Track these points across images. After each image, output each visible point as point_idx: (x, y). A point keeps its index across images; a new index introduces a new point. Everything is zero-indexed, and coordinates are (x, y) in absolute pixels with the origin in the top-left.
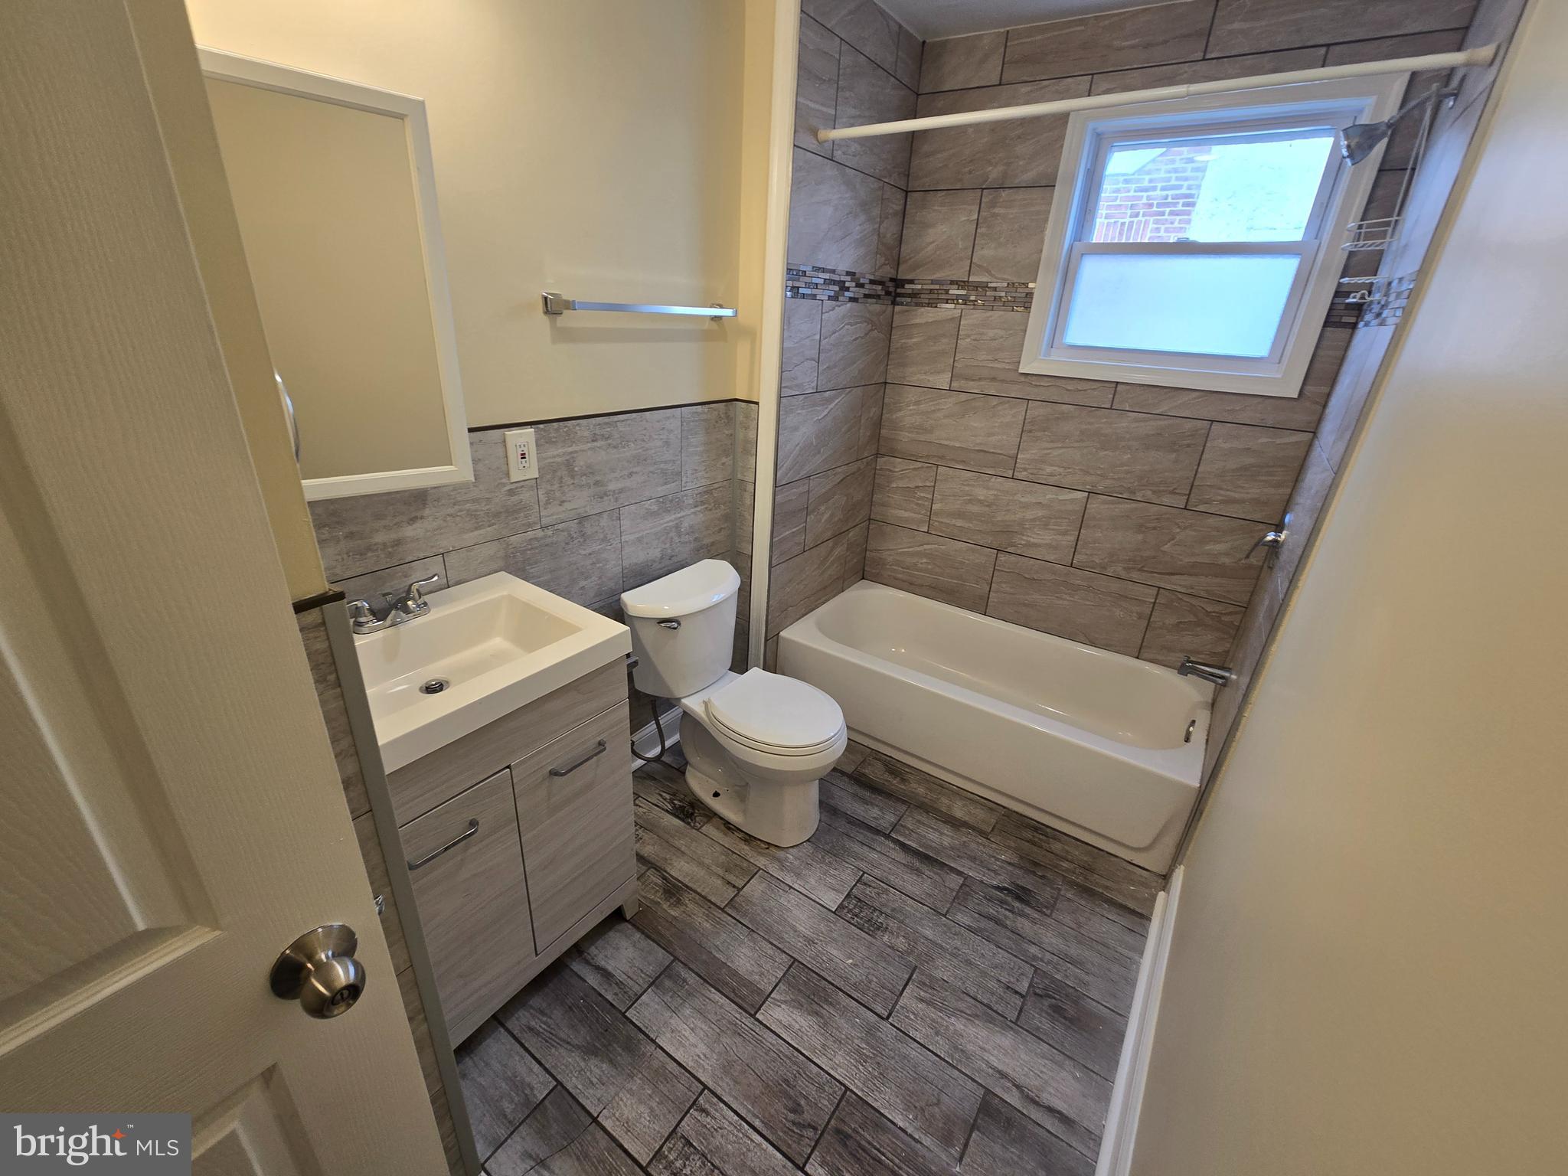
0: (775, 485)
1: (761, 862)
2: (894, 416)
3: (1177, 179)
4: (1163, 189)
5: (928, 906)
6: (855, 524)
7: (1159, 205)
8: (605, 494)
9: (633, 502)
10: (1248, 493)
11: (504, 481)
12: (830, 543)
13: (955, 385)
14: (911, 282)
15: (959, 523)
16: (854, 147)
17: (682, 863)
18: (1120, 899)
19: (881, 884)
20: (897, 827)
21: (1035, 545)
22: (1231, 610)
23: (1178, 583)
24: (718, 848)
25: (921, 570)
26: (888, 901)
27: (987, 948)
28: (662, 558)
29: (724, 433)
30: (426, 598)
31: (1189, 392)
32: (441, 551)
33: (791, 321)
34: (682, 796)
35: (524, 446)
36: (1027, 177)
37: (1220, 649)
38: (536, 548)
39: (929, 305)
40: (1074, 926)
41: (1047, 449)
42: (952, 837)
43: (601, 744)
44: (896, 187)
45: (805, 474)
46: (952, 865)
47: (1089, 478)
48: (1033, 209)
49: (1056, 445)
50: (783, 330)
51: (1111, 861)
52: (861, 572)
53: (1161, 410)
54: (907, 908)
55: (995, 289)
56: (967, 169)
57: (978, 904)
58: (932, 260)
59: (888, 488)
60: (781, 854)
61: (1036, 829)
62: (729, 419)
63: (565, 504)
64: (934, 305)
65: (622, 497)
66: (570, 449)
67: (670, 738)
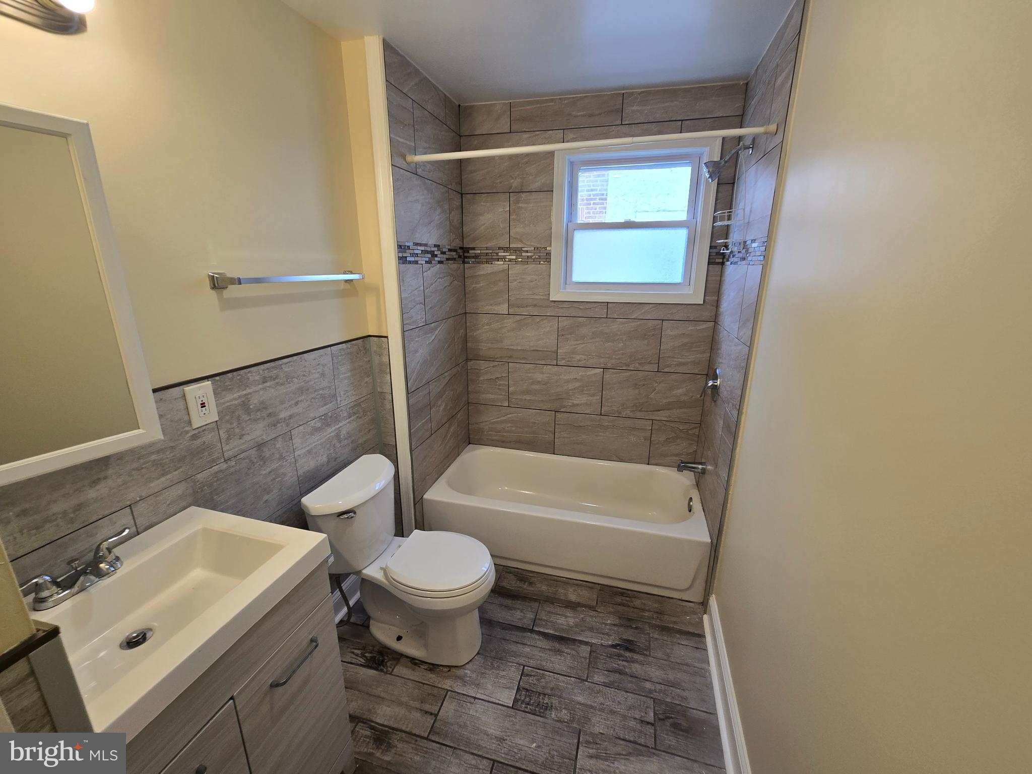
0: (408, 393)
1: (447, 684)
2: (475, 334)
3: (593, 186)
4: (588, 191)
5: (573, 677)
6: (460, 408)
7: (587, 200)
8: (278, 422)
9: (301, 423)
10: (689, 359)
11: (187, 429)
12: (447, 425)
13: (511, 311)
14: (473, 249)
15: (528, 397)
16: (429, 166)
17: (385, 708)
18: (685, 629)
19: (538, 671)
20: (536, 621)
21: (578, 405)
22: (693, 426)
23: (662, 416)
24: (411, 684)
25: (508, 432)
26: (546, 683)
27: (620, 696)
28: (328, 462)
29: (364, 361)
30: (117, 551)
31: (648, 305)
32: (128, 503)
33: (404, 279)
34: (371, 648)
35: (203, 396)
36: (536, 186)
37: (691, 451)
38: (222, 478)
39: (487, 262)
40: (665, 658)
41: (575, 345)
42: (573, 617)
43: (312, 641)
44: (455, 191)
45: (426, 381)
46: (580, 639)
47: (602, 360)
48: (542, 204)
49: (578, 342)
50: (400, 286)
51: (671, 602)
52: (468, 440)
53: (635, 316)
54: (560, 684)
55: (527, 252)
56: (498, 181)
57: (605, 663)
58: (484, 236)
59: (478, 381)
60: (460, 672)
61: (622, 594)
62: (367, 351)
63: (244, 436)
64: (490, 263)
65: (292, 421)
66: (244, 392)
67: (352, 598)
